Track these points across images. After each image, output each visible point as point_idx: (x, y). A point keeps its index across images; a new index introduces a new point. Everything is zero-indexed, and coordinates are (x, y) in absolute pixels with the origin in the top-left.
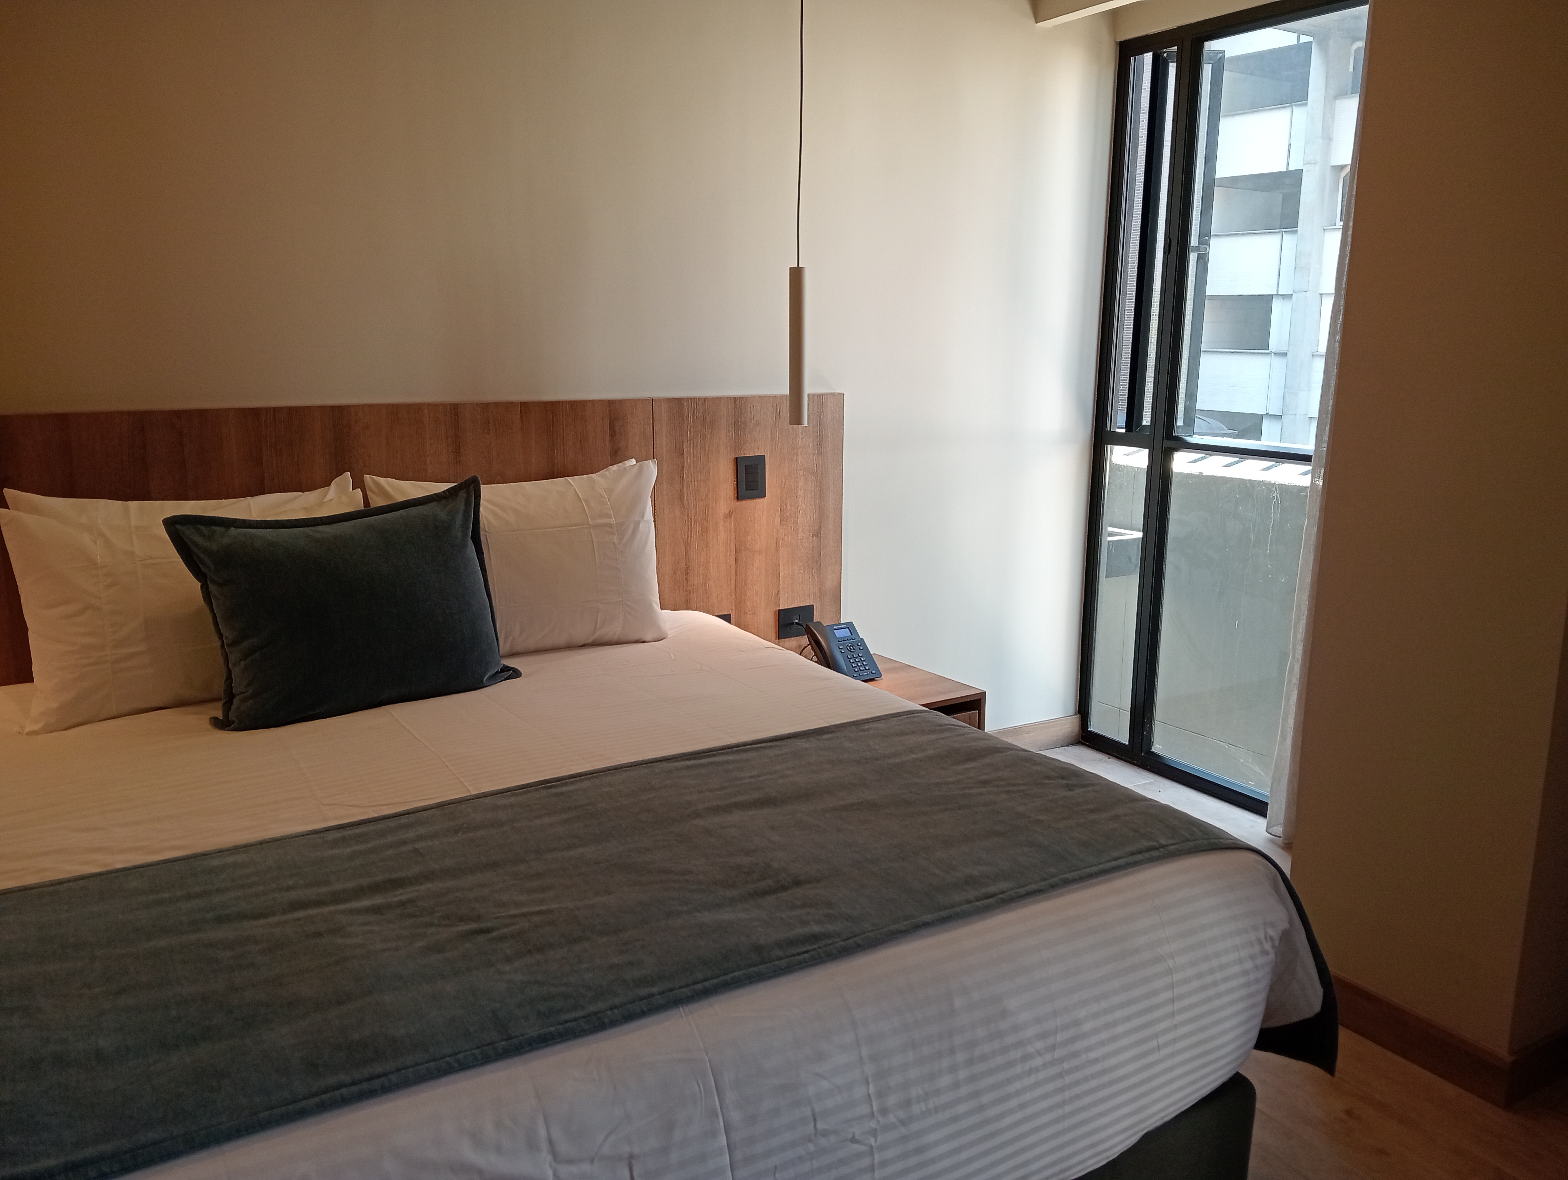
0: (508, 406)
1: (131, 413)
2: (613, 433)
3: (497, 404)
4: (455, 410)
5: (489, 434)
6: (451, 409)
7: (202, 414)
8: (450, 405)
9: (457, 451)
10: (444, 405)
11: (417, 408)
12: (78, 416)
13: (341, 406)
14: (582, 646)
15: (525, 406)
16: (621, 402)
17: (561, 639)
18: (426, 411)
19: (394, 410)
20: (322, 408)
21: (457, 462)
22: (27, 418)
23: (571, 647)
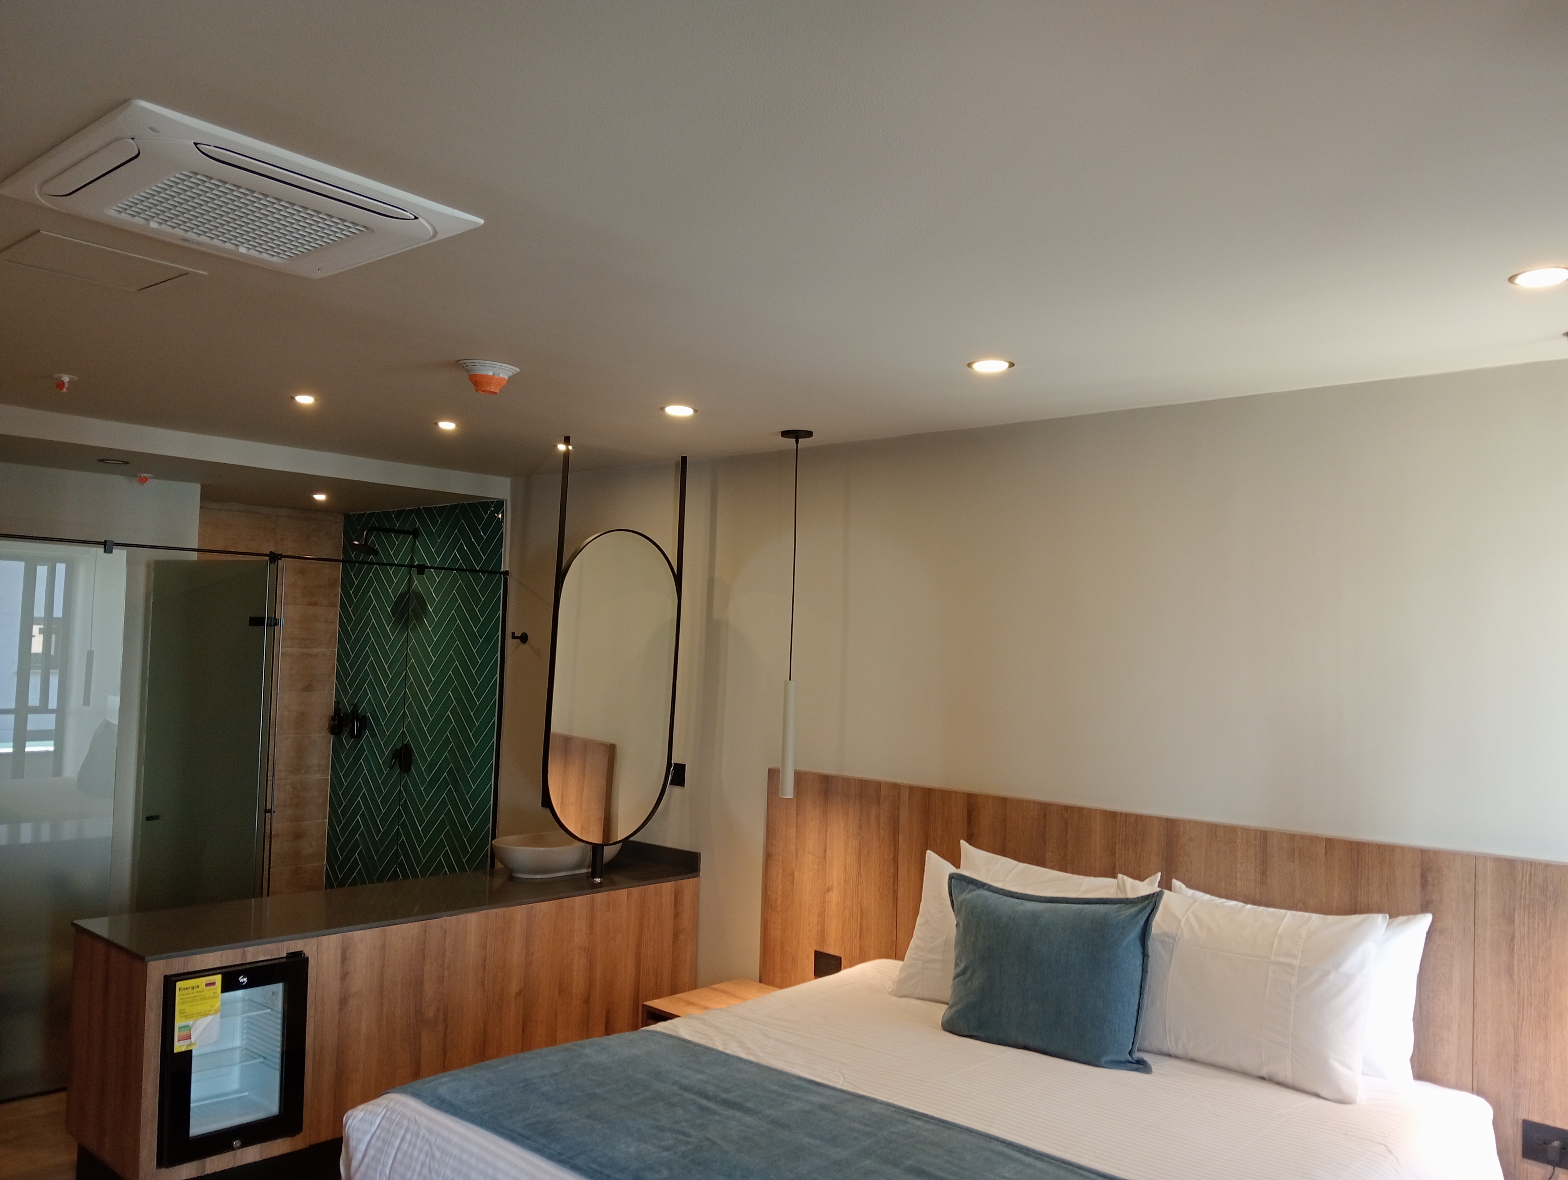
0: (1314, 839)
1: (1040, 804)
2: (1424, 883)
3: (1303, 837)
4: (1264, 836)
5: (1294, 862)
6: (1261, 835)
7: (1080, 810)
8: (1261, 831)
9: (1264, 873)
10: (1255, 831)
11: (1231, 830)
12: (1012, 800)
13: (1174, 819)
14: (1262, 1078)
15: (1330, 843)
16: (1436, 853)
17: (1231, 1062)
18: (1239, 834)
19: (1213, 829)
20: (1159, 819)
21: (1263, 883)
22: (987, 797)
23: (1245, 1074)
